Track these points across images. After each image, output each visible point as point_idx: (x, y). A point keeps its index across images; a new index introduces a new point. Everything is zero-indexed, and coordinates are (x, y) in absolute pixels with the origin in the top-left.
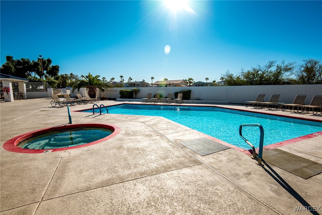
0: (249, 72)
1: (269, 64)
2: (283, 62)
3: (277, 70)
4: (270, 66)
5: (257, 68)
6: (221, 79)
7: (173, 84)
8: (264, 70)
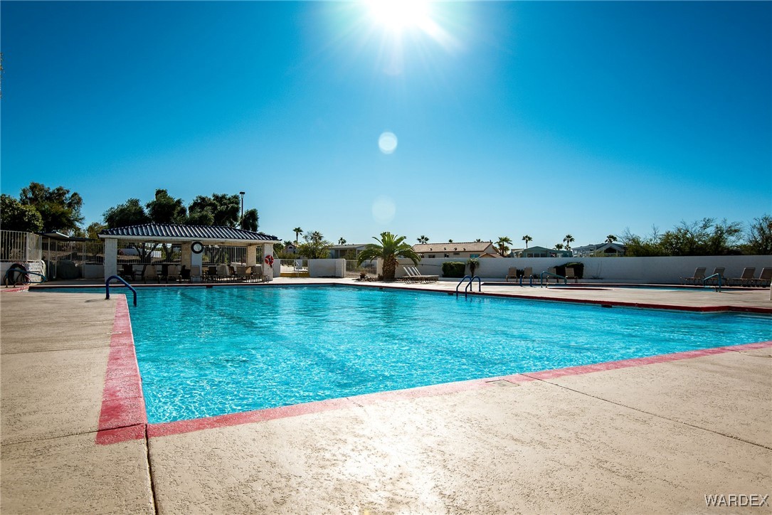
0: (668, 235)
1: (704, 223)
2: (725, 221)
3: (716, 233)
4: (705, 227)
5: (681, 226)
6: (564, 240)
7: (464, 251)
8: (693, 229)
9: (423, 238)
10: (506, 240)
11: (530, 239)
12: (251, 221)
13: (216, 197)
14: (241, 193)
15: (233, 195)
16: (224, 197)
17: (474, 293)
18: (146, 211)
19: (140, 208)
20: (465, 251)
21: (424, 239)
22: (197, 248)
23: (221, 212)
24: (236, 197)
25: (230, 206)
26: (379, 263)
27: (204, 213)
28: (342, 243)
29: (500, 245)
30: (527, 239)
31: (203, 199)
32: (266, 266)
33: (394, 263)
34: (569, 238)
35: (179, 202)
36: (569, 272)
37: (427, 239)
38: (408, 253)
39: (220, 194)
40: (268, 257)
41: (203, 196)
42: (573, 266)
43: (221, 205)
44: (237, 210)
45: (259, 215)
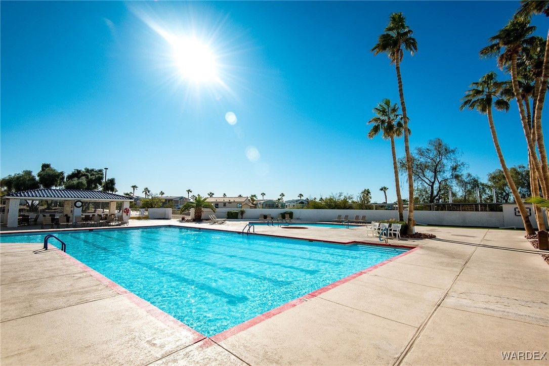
2: (347, 193)
3: (344, 198)
5: (331, 195)
8: (336, 197)
9: (211, 193)
10: (255, 196)
11: (264, 194)
12: (110, 186)
13: (87, 170)
14: (105, 169)
15: (99, 169)
16: (92, 170)
17: (251, 233)
18: (37, 178)
19: (34, 177)
20: (234, 202)
21: (211, 195)
22: (79, 204)
23: (91, 179)
24: (100, 171)
25: (97, 176)
26: (192, 211)
27: (80, 180)
28: (162, 194)
29: (251, 199)
30: (263, 194)
31: (79, 172)
32: (124, 215)
33: (201, 212)
34: (283, 195)
35: (62, 173)
36: (287, 216)
37: (213, 194)
38: (208, 206)
39: (90, 168)
40: (126, 209)
41: (79, 169)
42: (289, 213)
43: (91, 176)
44: (102, 178)
45: (116, 181)
